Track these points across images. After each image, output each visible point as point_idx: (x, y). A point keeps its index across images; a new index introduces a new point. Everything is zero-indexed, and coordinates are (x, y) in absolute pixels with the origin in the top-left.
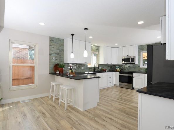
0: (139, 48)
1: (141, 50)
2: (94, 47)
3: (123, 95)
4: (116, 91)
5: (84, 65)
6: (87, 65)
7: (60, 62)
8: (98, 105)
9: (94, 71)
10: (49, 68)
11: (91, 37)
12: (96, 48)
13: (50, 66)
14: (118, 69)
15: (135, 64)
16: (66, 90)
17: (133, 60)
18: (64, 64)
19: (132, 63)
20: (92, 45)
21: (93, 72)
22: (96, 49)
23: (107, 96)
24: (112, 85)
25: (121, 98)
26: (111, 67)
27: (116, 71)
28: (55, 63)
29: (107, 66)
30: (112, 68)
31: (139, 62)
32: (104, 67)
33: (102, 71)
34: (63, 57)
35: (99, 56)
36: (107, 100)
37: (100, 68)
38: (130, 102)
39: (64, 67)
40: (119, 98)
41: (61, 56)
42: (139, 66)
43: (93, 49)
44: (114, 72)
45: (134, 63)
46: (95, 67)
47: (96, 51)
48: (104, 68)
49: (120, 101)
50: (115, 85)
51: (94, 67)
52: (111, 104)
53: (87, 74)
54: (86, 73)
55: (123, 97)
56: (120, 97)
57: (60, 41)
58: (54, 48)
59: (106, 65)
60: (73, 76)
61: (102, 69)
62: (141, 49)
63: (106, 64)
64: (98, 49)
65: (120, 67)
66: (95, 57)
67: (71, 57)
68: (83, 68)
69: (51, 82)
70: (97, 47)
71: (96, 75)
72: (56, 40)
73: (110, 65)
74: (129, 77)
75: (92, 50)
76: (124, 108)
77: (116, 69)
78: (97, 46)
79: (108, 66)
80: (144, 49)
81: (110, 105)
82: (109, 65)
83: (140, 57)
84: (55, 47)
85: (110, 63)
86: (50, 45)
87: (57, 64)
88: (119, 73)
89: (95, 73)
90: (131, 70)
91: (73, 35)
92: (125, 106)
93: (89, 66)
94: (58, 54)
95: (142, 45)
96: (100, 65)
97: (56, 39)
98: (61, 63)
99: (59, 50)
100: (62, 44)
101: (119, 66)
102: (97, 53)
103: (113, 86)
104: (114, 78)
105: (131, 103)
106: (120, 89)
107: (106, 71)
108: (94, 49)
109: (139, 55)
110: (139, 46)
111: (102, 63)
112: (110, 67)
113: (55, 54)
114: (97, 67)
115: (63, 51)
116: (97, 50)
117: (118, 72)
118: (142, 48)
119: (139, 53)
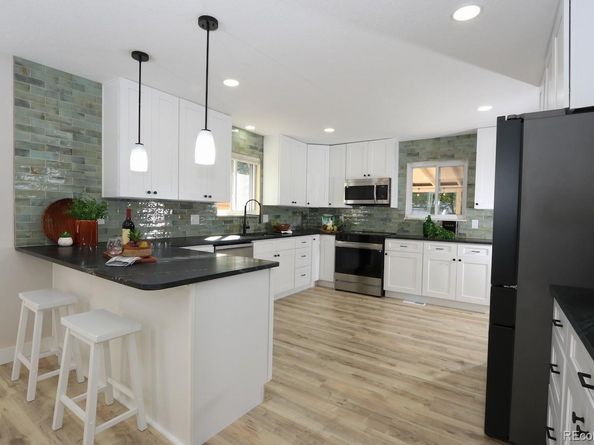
0: (401, 151)
1: (410, 158)
2: (243, 136)
3: (356, 326)
4: (327, 309)
5: (204, 207)
6: (215, 209)
7: (79, 191)
8: (269, 394)
9: (243, 234)
10: (16, 218)
11: (232, 83)
12: (251, 141)
13: (17, 209)
14: (330, 224)
15: (389, 205)
16: (92, 345)
17: (383, 191)
18: (98, 202)
19: (380, 202)
20: (234, 127)
21: (237, 237)
22: (251, 147)
23: (300, 337)
24: (308, 283)
25: (355, 342)
26: (304, 217)
27: (322, 229)
28: (48, 193)
29: (290, 214)
30: (307, 222)
31: (402, 199)
32: (278, 216)
33: (275, 232)
34: (100, 170)
35: (262, 176)
36: (299, 358)
37: (266, 219)
38: (391, 361)
39: (99, 215)
40: (346, 340)
41: (88, 164)
42: (402, 213)
43: (238, 144)
44: (317, 236)
45: (385, 202)
46: (245, 217)
47: (252, 154)
48: (281, 222)
49: (355, 358)
50: (318, 284)
51: (243, 215)
52: (322, 379)
53: (216, 244)
54: (209, 243)
55: (358, 335)
56: (350, 337)
57: (82, 88)
58: (43, 118)
59: (286, 209)
60: (136, 263)
61: (274, 223)
62: (409, 155)
63: (288, 203)
64: (257, 145)
65: (337, 217)
66: (248, 177)
67: (133, 168)
68: (195, 219)
69: (21, 296)
70: (253, 139)
71: (252, 247)
72: (57, 79)
73: (301, 208)
74: (362, 251)
75: (237, 149)
76: (380, 397)
77: (324, 222)
78: (254, 135)
79: (294, 211)
80: (418, 154)
81: (318, 384)
82: (297, 208)
83: (405, 182)
84: (52, 113)
85: (301, 203)
86: (19, 103)
87: (65, 203)
88: (334, 237)
89: (249, 242)
90: (372, 229)
91: (140, 56)
92: (379, 385)
93: (221, 212)
94: (71, 151)
95: (412, 142)
96: (265, 209)
97: (57, 75)
98: (87, 198)
99: (76, 133)
100: (91, 106)
101: (334, 212)
102: (254, 160)
103: (312, 285)
104: (315, 256)
105: (399, 363)
106: (339, 296)
107: (290, 232)
108: (242, 144)
109: (403, 175)
110: (400, 143)
111: (271, 200)
112: (300, 218)
113: (52, 148)
114: (253, 217)
115: (95, 139)
116: (256, 148)
117: (331, 233)
118: (411, 150)
119: (402, 168)
